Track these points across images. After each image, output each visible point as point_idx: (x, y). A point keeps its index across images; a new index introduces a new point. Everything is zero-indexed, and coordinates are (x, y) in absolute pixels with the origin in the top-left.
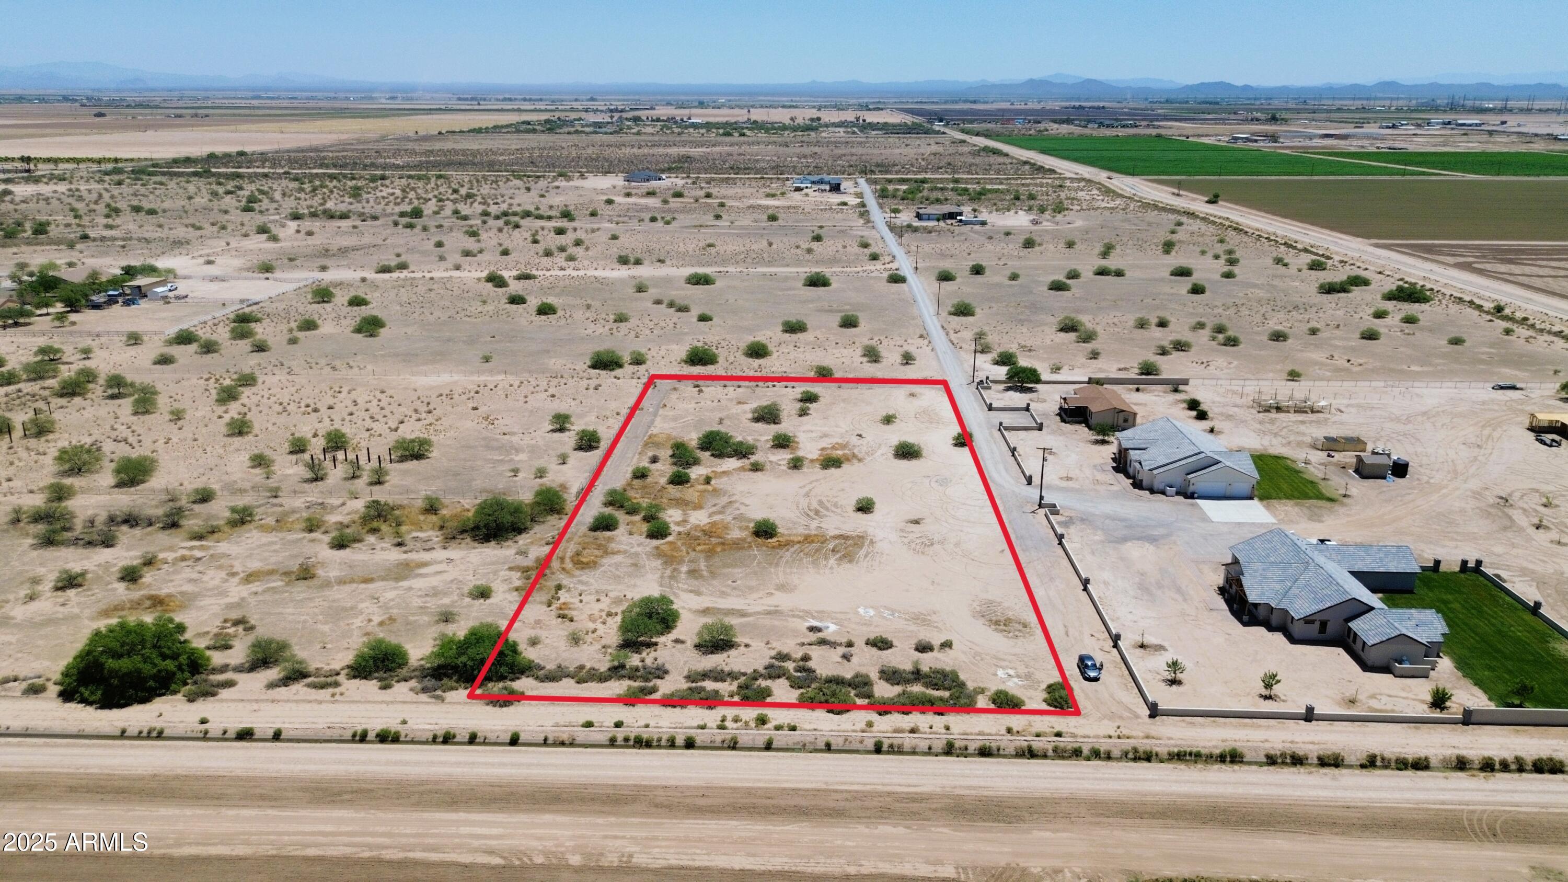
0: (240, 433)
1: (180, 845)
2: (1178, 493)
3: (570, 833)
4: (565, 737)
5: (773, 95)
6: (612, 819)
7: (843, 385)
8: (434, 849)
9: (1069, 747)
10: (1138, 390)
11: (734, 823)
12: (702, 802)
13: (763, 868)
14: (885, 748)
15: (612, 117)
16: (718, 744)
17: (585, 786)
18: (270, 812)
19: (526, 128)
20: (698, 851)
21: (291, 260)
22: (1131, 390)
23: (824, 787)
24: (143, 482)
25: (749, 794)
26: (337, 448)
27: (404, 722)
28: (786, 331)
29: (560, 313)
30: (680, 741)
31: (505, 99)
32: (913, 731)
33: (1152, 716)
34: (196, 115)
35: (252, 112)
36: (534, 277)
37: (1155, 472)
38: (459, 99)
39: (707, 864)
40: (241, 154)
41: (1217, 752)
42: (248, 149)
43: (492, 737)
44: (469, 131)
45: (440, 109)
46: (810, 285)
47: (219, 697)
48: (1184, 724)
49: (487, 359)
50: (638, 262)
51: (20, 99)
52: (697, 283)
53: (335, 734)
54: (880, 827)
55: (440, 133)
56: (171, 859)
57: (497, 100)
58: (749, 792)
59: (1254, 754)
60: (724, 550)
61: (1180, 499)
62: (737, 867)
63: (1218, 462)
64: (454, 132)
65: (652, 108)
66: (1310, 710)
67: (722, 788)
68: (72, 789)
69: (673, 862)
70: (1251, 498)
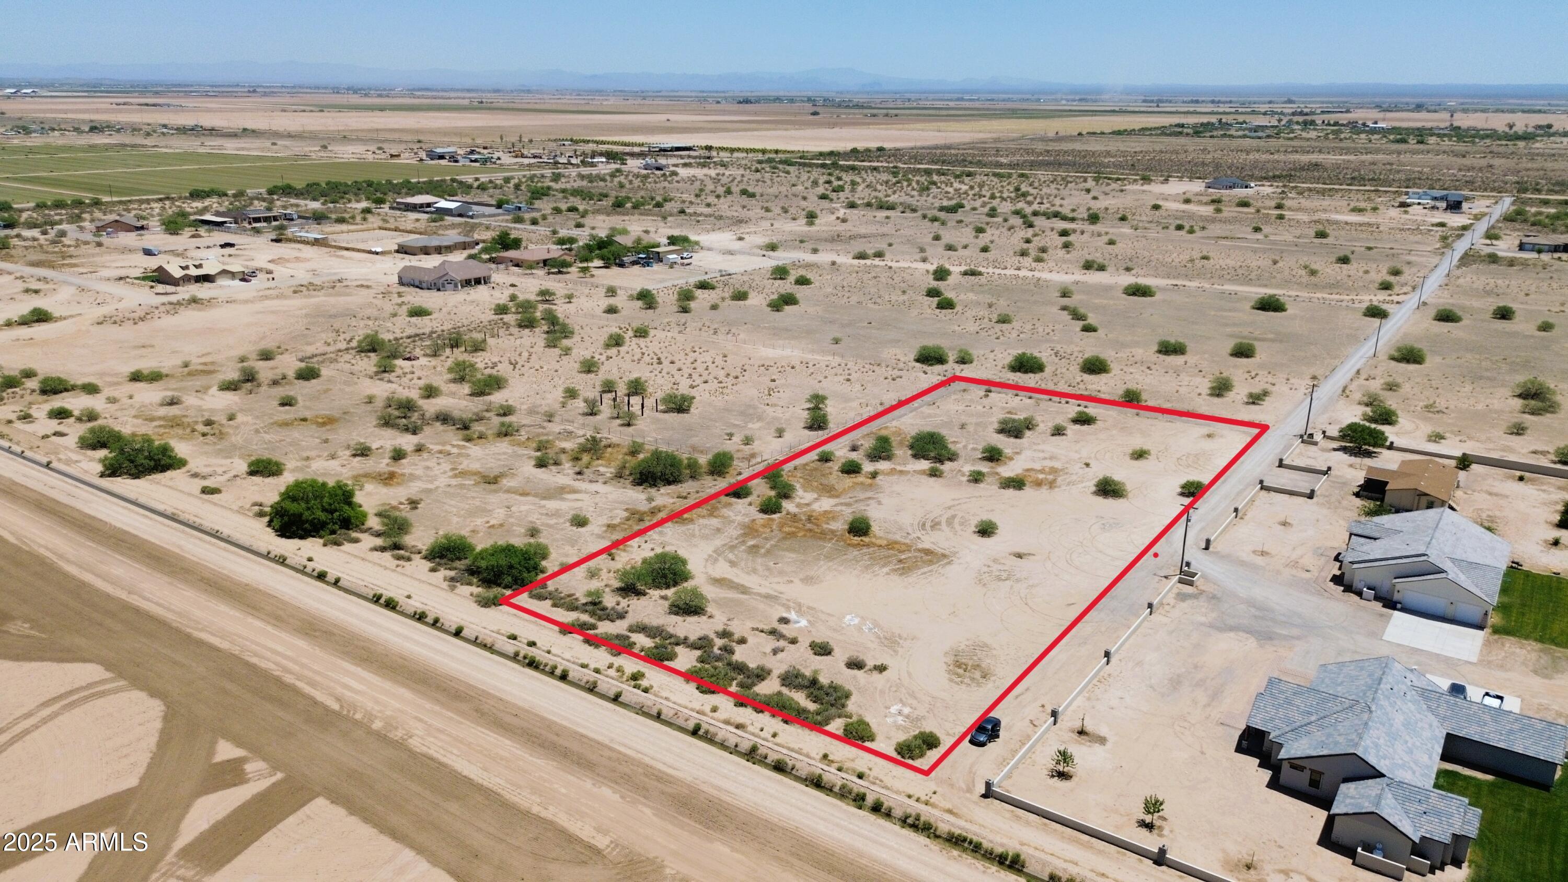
0: (589, 371)
1: (202, 630)
2: (1377, 598)
3: (398, 705)
4: (489, 641)
5: (1531, 97)
6: (437, 708)
7: (1142, 412)
8: (313, 684)
9: (855, 790)
10: (1521, 479)
11: (508, 742)
12: (508, 719)
13: (480, 781)
14: (701, 732)
15: (1280, 121)
16: (582, 684)
17: (452, 679)
18: (269, 628)
19: (1178, 131)
20: (455, 751)
21: (802, 242)
22: (1513, 477)
23: (607, 742)
24: (489, 394)
25: (549, 726)
26: (636, 393)
27: (409, 597)
28: (1160, 352)
29: (958, 308)
30: (558, 672)
31: (1192, 102)
32: (739, 726)
33: (985, 796)
34: (887, 115)
35: (937, 112)
36: (980, 274)
37: (1355, 566)
38: (1145, 101)
39: (450, 762)
40: (880, 149)
41: (999, 850)
42: (887, 145)
43: (446, 627)
44: (1114, 133)
45: (1114, 111)
46: (1258, 309)
47: (341, 548)
48: (1008, 815)
49: (837, 341)
50: (1102, 268)
51: (778, 99)
52: (1134, 294)
53: (364, 591)
54: (604, 788)
55: (1080, 134)
56: (188, 636)
57: (1184, 102)
58: (549, 725)
59: (1039, 868)
60: (805, 536)
61: (1378, 606)
62: (465, 773)
63: (1442, 571)
64: (1094, 133)
65: (1348, 111)
66: (1162, 851)
67: (536, 715)
68: (202, 579)
69: (432, 752)
70: (1481, 627)
